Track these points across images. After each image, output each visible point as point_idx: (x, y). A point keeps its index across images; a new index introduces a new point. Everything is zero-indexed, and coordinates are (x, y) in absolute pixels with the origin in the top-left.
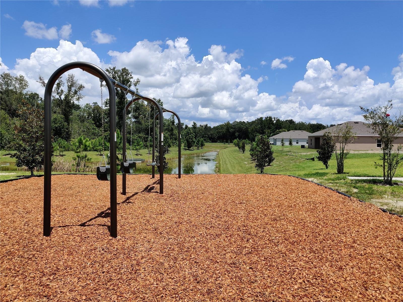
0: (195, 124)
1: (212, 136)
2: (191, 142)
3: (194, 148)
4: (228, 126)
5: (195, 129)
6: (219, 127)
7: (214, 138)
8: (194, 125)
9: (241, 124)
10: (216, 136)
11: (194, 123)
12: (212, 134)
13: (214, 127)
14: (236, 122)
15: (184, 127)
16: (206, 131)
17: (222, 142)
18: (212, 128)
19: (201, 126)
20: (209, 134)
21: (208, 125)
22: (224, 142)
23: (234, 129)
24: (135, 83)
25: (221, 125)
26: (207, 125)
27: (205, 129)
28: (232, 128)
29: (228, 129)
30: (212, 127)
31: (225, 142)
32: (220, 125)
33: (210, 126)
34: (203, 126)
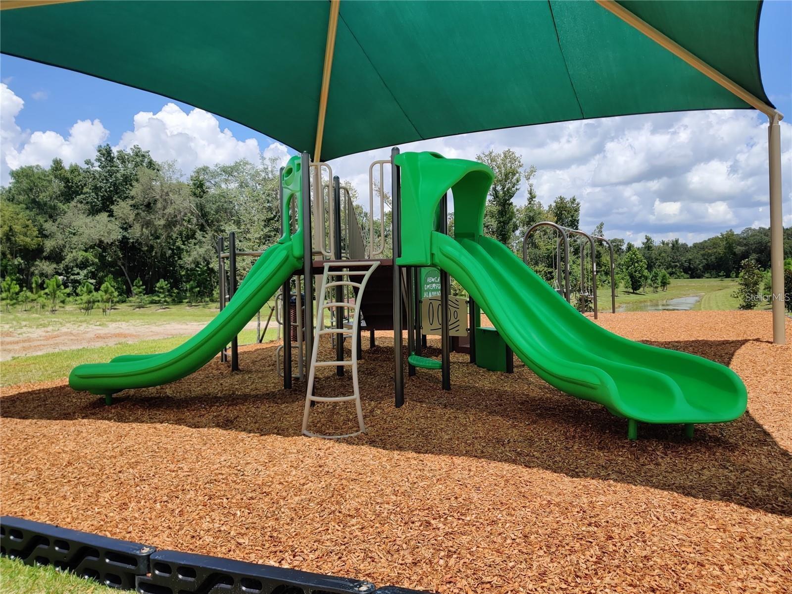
0: (648, 239)
1: (690, 264)
2: (640, 277)
3: (647, 289)
4: (729, 241)
5: (650, 252)
6: (706, 244)
7: (696, 269)
8: (648, 241)
9: (762, 235)
10: (699, 264)
11: (646, 238)
12: (690, 260)
13: (695, 246)
14: (750, 229)
15: (624, 247)
16: (675, 253)
17: (716, 277)
18: (691, 247)
19: (663, 243)
20: (683, 259)
21: (681, 241)
22: (721, 276)
23: (745, 245)
24: (526, 174)
25: (713, 239)
26: (677, 241)
27: (673, 249)
28: (739, 244)
29: (730, 247)
30: (690, 244)
31: (723, 276)
32: (709, 240)
33: (684, 242)
34: (668, 244)
